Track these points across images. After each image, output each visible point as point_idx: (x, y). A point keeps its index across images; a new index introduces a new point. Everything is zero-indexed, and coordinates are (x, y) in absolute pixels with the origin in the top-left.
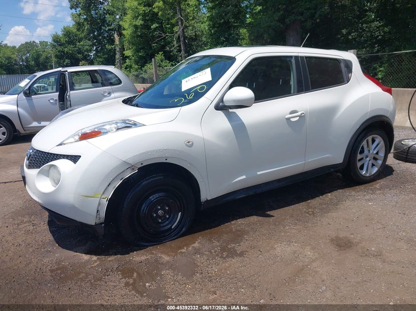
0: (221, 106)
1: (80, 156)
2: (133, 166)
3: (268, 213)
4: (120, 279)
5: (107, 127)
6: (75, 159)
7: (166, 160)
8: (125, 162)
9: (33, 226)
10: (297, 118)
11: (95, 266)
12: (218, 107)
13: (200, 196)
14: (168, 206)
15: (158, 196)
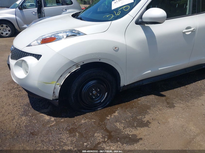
0: (140, 22)
1: (41, 56)
2: (77, 64)
3: (161, 93)
4: (68, 138)
5: (60, 35)
6: (38, 57)
7: (100, 60)
8: (72, 62)
9: (19, 91)
10: (190, 32)
11: (52, 126)
12: (137, 23)
13: (120, 83)
14: (99, 88)
15: (93, 83)
